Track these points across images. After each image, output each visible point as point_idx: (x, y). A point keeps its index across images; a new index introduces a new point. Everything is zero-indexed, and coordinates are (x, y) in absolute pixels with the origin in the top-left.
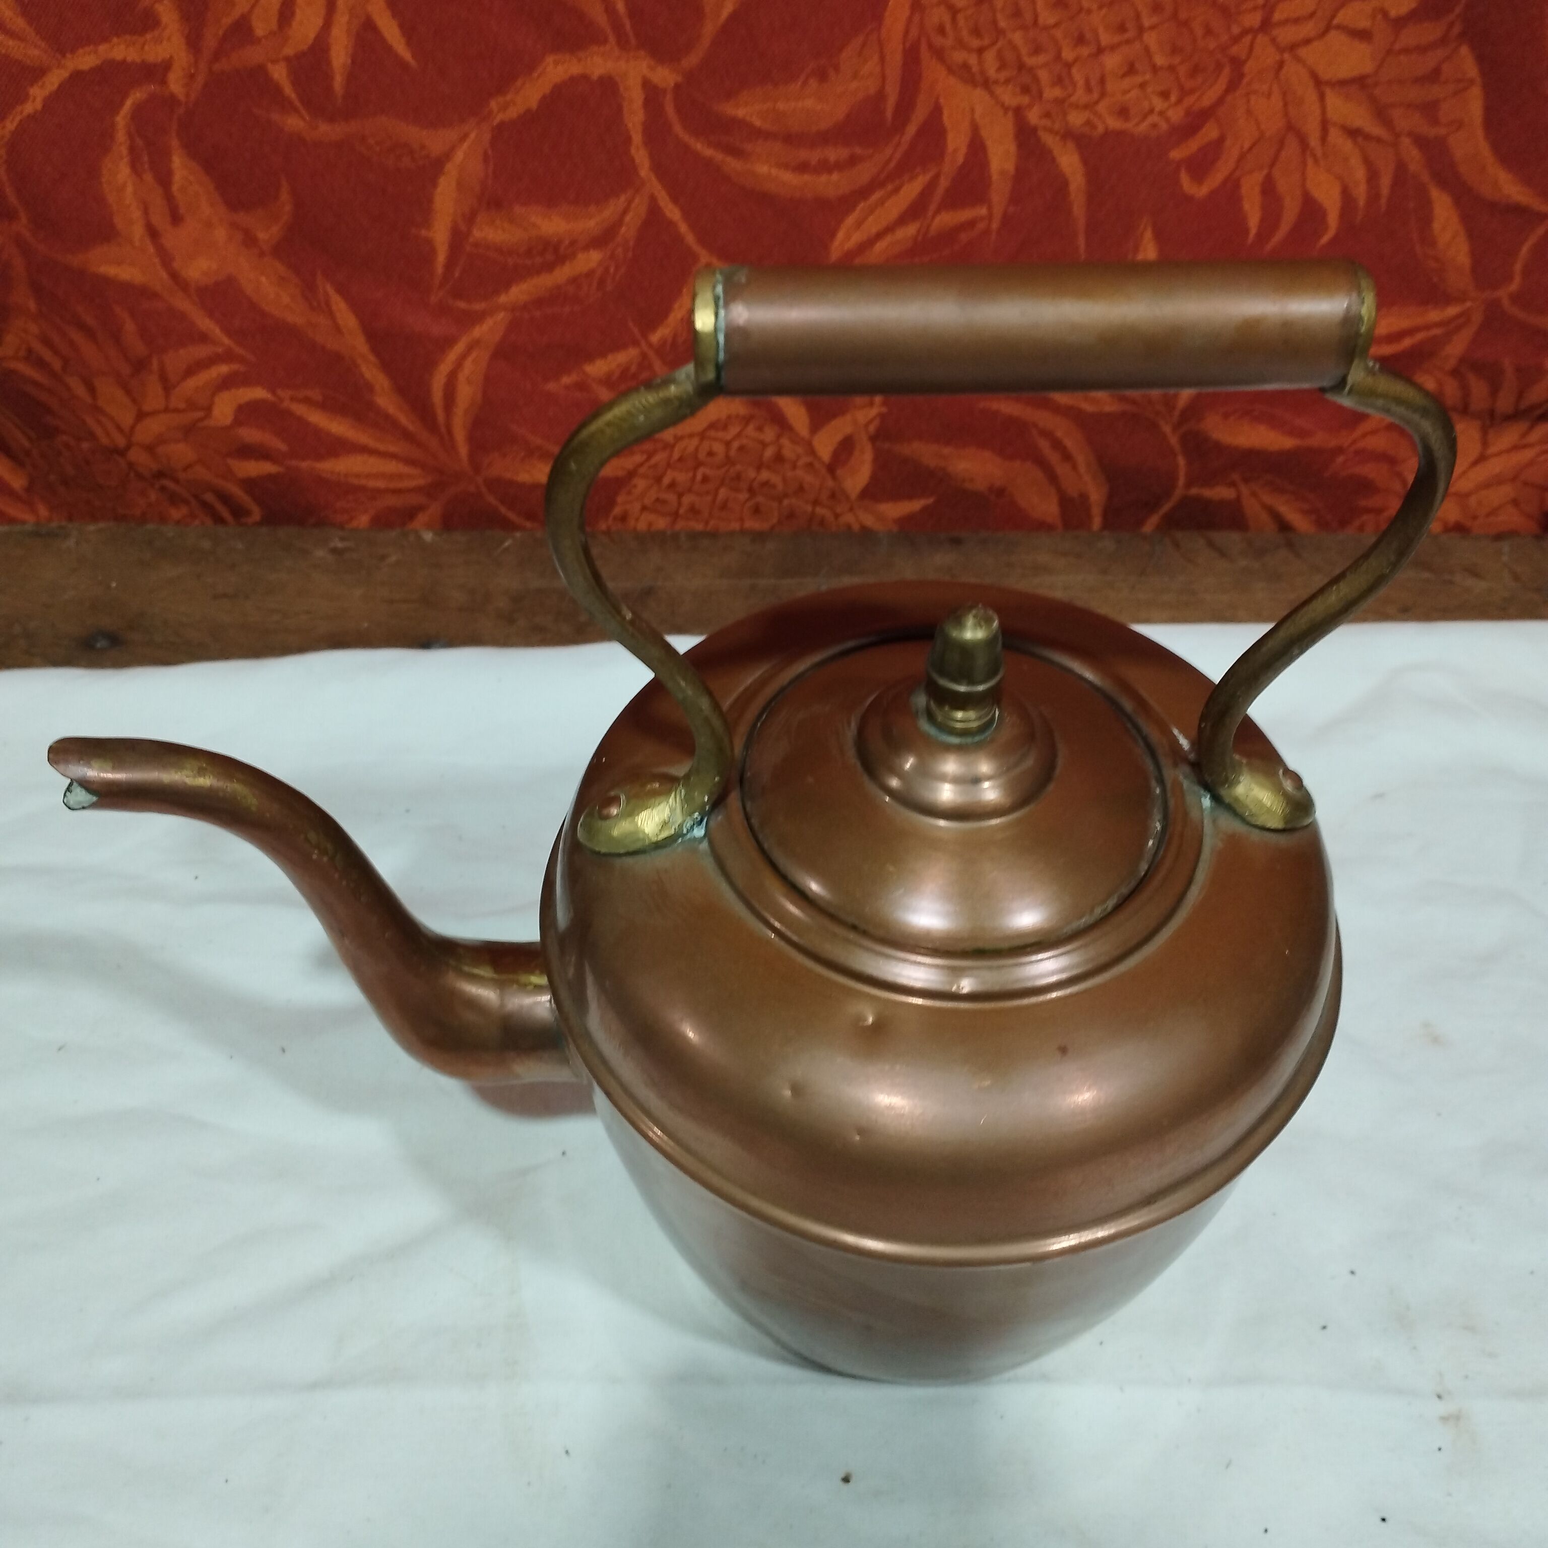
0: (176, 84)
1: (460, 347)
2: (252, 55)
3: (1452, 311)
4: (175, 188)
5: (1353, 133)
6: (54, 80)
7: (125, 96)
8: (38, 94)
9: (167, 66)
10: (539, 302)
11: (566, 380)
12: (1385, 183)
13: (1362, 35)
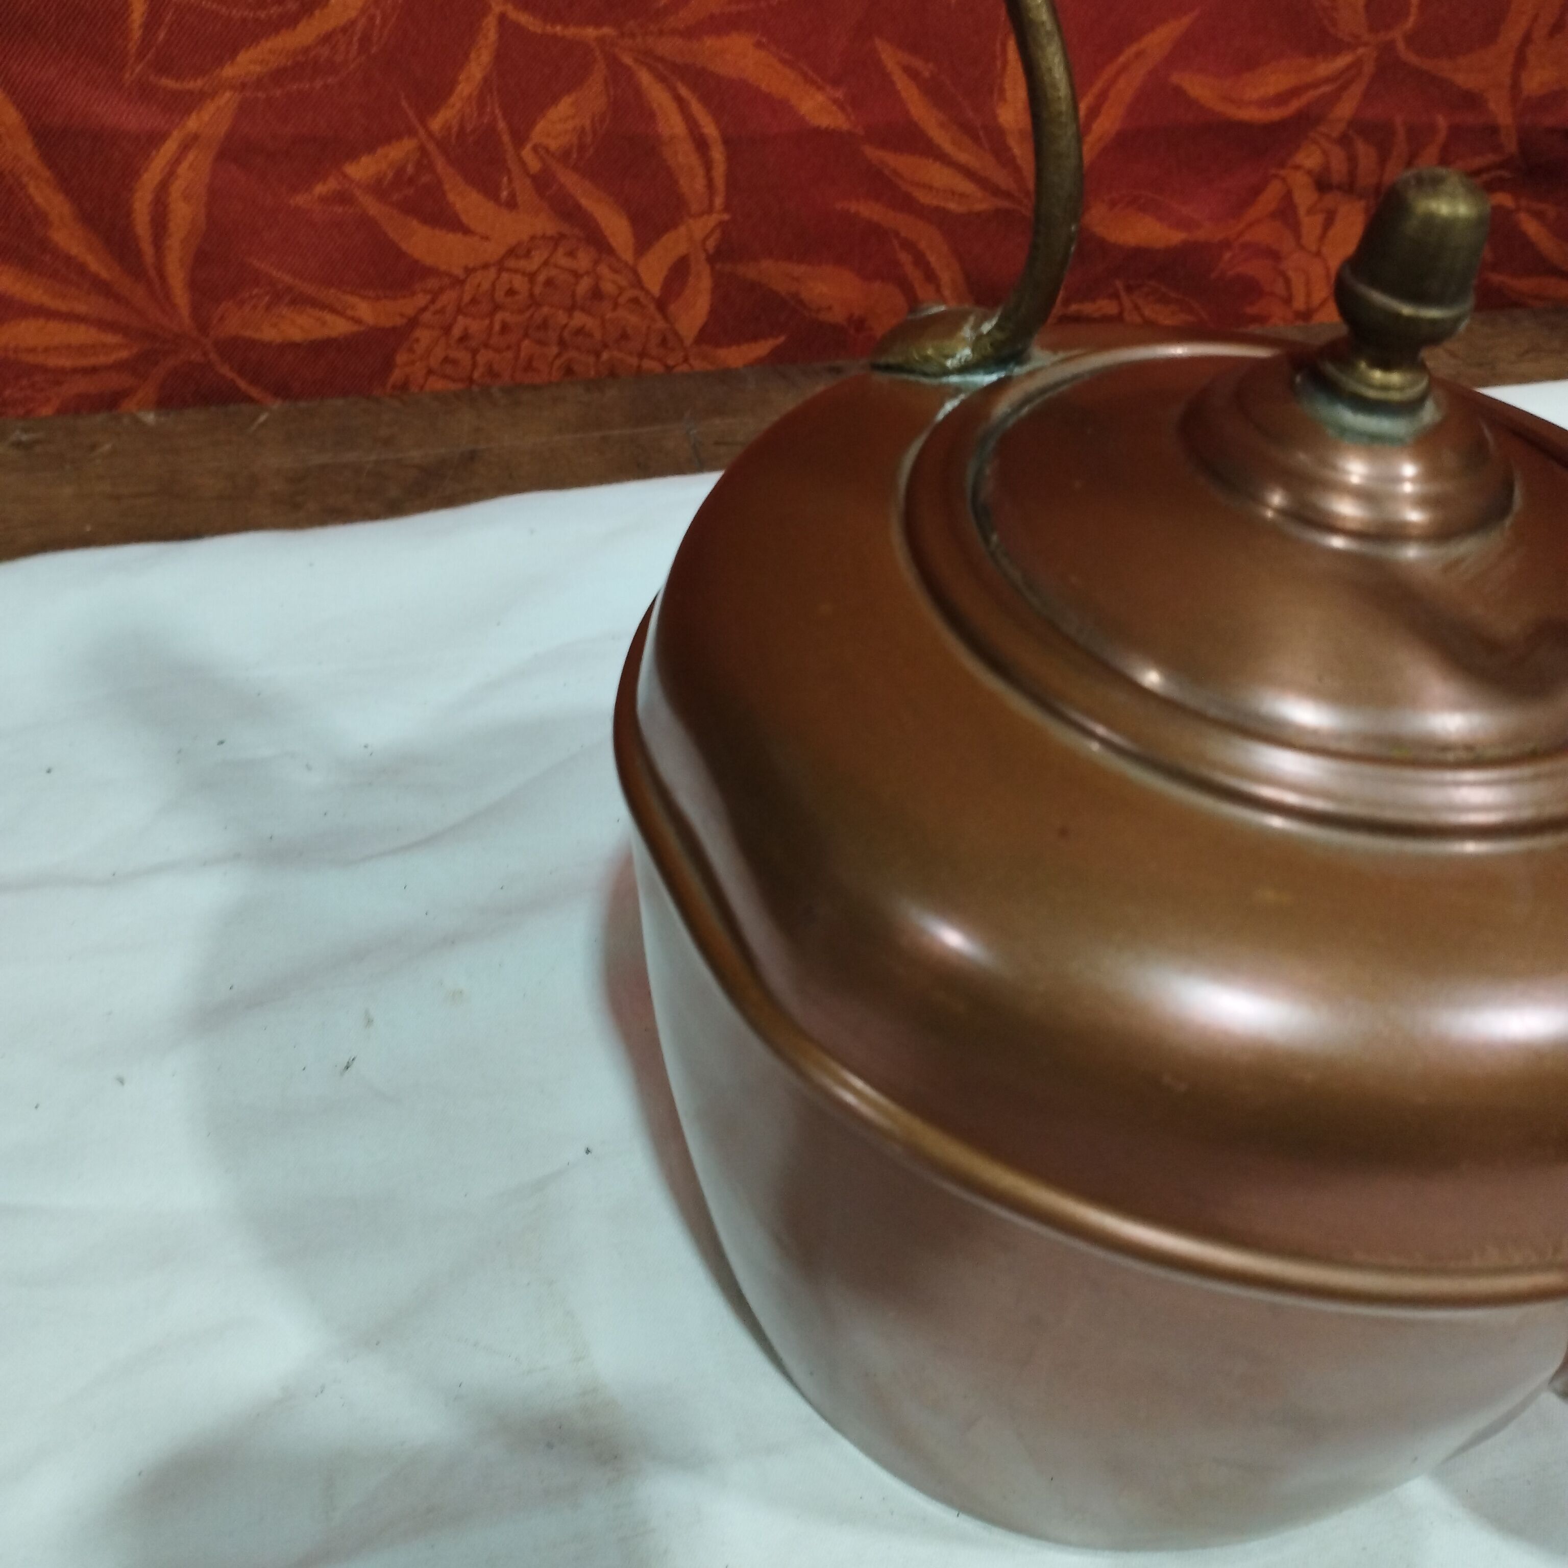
1: (170, 147)
10: (278, 76)
11: (320, 189)
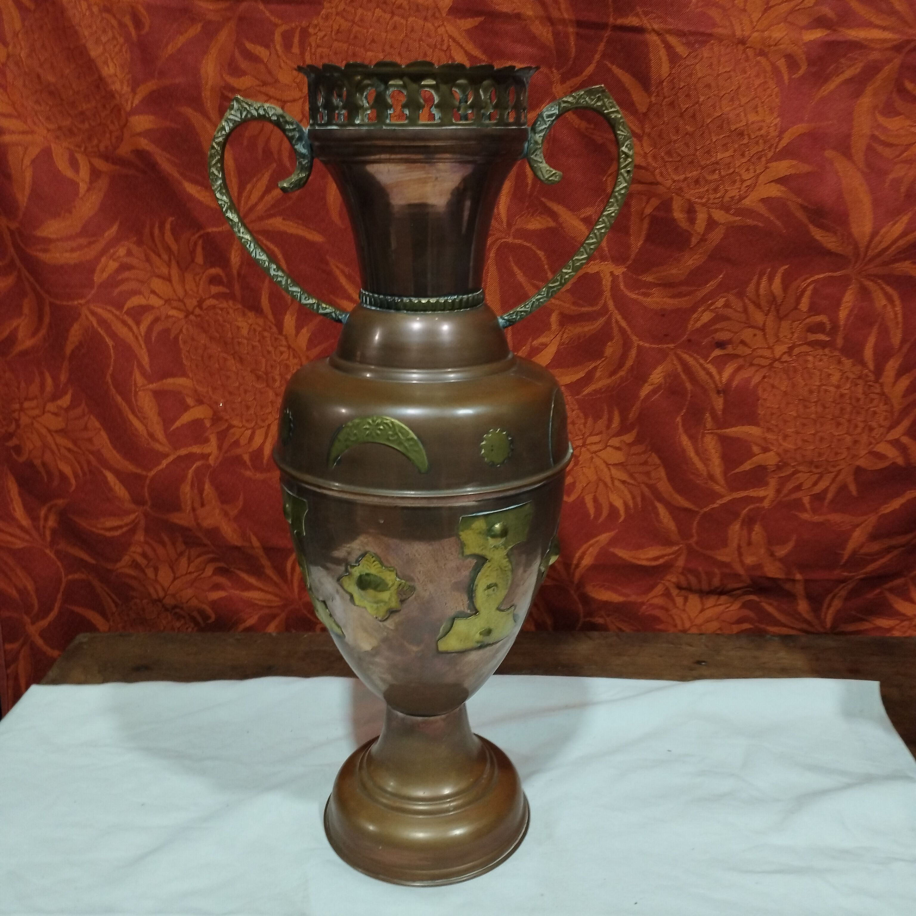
0: (211, 461)
2: (239, 451)
3: (675, 548)
4: (204, 495)
5: (624, 482)
6: (171, 458)
7: (194, 464)
8: (164, 463)
9: (209, 455)
12: (639, 499)
13: (618, 449)
